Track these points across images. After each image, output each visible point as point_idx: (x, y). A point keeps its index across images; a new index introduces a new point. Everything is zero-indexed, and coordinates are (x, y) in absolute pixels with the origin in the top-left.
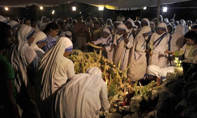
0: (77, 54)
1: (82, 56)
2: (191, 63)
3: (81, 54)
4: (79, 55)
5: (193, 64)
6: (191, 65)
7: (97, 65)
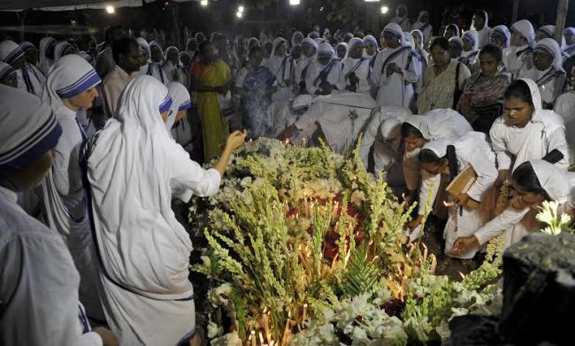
0: (268, 154)
1: (280, 159)
2: (534, 267)
3: (279, 152)
4: (272, 155)
5: (541, 272)
6: (533, 275)
7: (328, 188)
